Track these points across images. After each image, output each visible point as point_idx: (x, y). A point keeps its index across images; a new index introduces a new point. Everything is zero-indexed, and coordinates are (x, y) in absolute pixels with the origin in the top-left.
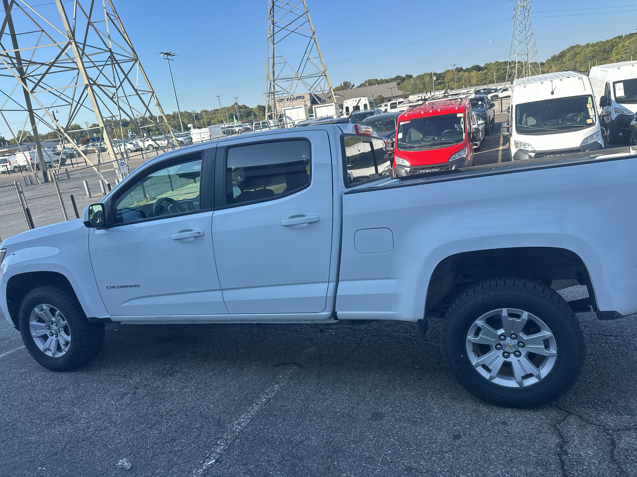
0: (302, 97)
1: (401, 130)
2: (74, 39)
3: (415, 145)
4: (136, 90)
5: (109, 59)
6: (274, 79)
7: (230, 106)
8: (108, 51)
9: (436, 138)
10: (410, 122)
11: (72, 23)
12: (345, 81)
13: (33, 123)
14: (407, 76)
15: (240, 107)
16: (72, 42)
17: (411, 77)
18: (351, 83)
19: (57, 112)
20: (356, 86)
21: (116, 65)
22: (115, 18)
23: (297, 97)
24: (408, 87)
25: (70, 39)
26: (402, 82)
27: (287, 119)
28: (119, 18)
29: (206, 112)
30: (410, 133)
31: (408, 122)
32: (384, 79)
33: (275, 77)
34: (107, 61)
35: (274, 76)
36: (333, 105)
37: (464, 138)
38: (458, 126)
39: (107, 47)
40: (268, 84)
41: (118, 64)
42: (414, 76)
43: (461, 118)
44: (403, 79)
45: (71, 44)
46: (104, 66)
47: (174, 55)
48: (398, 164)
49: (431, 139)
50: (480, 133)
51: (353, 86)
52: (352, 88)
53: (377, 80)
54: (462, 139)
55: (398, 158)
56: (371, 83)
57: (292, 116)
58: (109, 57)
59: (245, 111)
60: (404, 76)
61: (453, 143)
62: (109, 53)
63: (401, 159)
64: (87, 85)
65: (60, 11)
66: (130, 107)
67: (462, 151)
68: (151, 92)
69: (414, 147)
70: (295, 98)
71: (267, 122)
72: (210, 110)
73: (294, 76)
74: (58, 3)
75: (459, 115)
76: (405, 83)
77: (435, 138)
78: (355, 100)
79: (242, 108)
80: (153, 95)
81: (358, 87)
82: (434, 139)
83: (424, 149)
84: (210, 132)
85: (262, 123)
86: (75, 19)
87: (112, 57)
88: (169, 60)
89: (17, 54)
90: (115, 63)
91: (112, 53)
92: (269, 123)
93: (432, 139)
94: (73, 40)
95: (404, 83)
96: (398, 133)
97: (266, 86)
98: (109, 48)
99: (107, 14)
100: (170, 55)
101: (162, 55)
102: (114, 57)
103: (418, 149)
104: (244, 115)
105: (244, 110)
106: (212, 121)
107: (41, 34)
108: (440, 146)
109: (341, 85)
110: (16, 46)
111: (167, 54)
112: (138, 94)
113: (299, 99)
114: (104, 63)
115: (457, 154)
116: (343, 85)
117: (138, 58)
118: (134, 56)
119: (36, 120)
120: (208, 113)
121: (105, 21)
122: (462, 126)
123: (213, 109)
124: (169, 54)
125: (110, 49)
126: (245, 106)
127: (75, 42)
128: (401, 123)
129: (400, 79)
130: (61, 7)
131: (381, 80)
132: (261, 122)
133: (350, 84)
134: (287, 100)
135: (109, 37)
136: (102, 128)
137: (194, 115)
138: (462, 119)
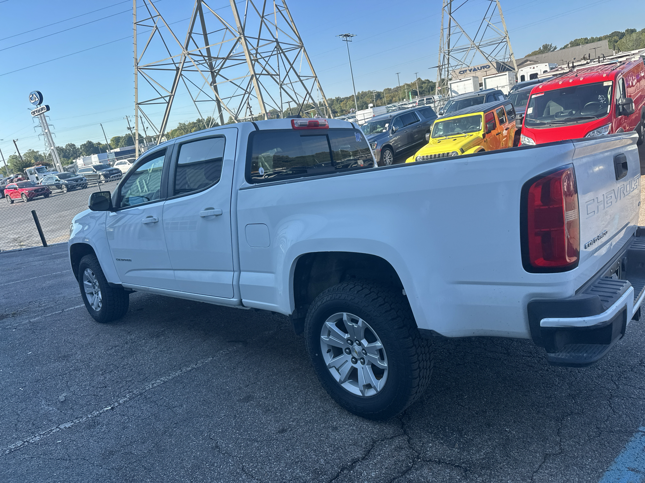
0: (487, 67)
1: (533, 103)
2: (244, 34)
3: (546, 122)
4: (299, 77)
5: (276, 49)
6: (449, 51)
7: (413, 82)
8: (274, 42)
9: (574, 112)
10: (543, 94)
11: (243, 19)
12: (545, 44)
13: (220, 110)
14: (627, 31)
15: (424, 82)
16: (242, 37)
17: (633, 31)
18: (553, 46)
19: (251, 99)
20: (558, 49)
21: (282, 54)
22: (285, 9)
23: (481, 67)
24: (628, 45)
25: (240, 34)
26: (621, 38)
27: (453, 93)
28: (287, 8)
29: (389, 90)
30: (549, 107)
31: (541, 95)
32: (596, 37)
33: (451, 49)
34: (273, 51)
35: (449, 48)
36: (506, 74)
37: (608, 112)
38: (602, 97)
39: (274, 38)
40: (440, 57)
41: (283, 53)
42: (639, 30)
43: (609, 86)
44: (622, 35)
45: (241, 39)
46: (270, 56)
47: (353, 36)
48: (522, 143)
49: (567, 114)
50: (634, 105)
51: (555, 48)
52: (553, 51)
53: (586, 39)
54: (606, 113)
55: (524, 137)
56: (575, 44)
57: (458, 90)
58: (276, 47)
59: (427, 86)
60: (623, 31)
61: (594, 118)
62: (276, 43)
63: (526, 138)
64: (253, 75)
65: (233, 9)
66: (295, 93)
67: (603, 127)
68: (314, 77)
69: (544, 124)
70: (480, 68)
71: (432, 98)
72: (392, 88)
73: (470, 46)
74: (231, 3)
75: (605, 84)
76: (624, 40)
77: (572, 112)
78: (532, 68)
79: (425, 83)
80: (315, 80)
81: (561, 49)
82: (571, 114)
83: (554, 126)
84: (373, 112)
85: (427, 99)
86: (246, 15)
87: (278, 47)
88: (347, 41)
89: (208, 50)
90: (281, 53)
91: (278, 43)
92: (434, 99)
93: (569, 113)
94: (242, 35)
95: (622, 40)
96: (528, 107)
97: (439, 59)
98: (275, 39)
99: (276, 5)
100: (349, 36)
101: (341, 37)
102: (280, 46)
103: (548, 125)
104: (426, 90)
105: (426, 84)
106: (394, 99)
107: (226, 31)
108: (575, 122)
109: (540, 49)
110: (207, 43)
111: (346, 35)
112: (301, 81)
113: (484, 69)
114: (270, 54)
115: (595, 131)
116: (542, 48)
117: (303, 44)
118: (300, 44)
119: (222, 109)
120: (390, 91)
121: (274, 13)
122: (609, 96)
123: (396, 87)
124: (347, 35)
125: (277, 39)
126: (429, 80)
127: (245, 37)
128: (533, 97)
129: (617, 36)
130: (234, 6)
131: (592, 38)
132: (425, 99)
133: (551, 46)
134: (470, 71)
135: (277, 28)
136: (264, 114)
137: (374, 94)
138: (610, 88)
